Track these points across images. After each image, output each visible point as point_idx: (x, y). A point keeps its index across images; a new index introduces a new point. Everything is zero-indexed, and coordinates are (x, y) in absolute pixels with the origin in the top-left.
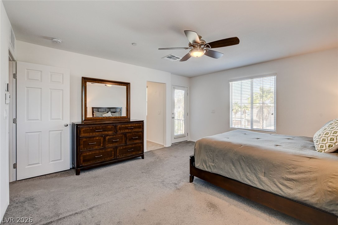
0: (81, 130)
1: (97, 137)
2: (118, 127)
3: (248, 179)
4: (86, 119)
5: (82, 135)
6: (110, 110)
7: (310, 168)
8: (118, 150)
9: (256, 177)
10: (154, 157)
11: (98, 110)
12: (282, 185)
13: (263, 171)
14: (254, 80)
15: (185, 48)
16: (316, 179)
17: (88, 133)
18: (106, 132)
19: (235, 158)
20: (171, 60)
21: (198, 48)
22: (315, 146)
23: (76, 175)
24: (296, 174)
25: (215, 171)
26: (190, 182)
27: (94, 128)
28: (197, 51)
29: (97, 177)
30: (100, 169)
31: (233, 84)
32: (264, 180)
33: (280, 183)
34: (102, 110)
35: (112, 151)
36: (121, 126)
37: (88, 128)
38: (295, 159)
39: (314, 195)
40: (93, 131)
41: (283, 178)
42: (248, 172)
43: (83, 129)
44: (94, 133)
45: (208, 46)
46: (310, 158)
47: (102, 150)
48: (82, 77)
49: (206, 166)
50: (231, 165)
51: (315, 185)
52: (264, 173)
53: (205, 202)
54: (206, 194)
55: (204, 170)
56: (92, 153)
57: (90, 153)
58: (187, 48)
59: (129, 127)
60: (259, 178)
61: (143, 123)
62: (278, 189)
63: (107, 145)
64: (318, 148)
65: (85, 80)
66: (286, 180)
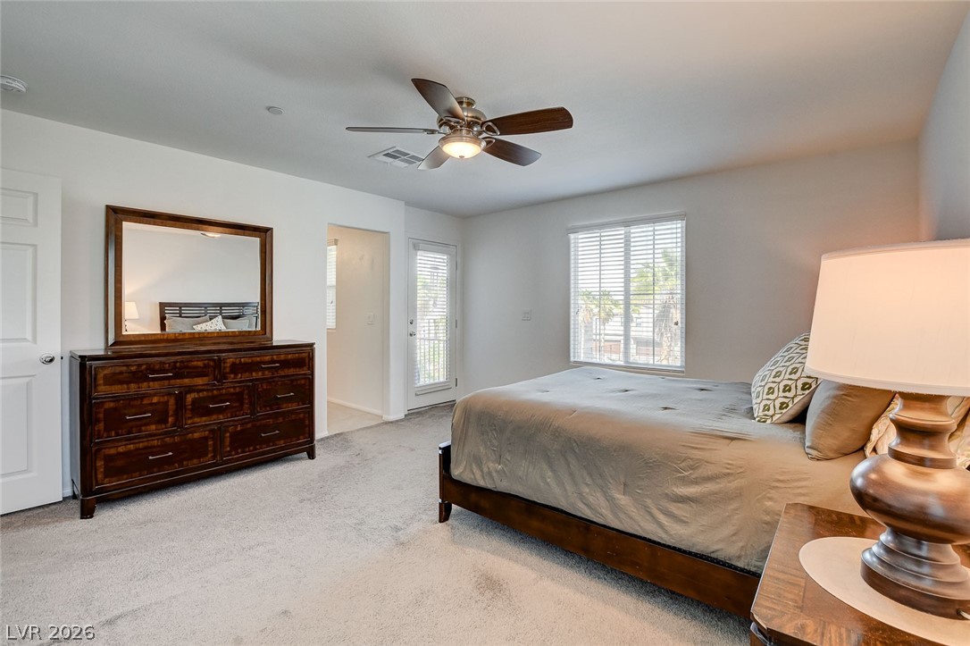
0: (96, 374)
1: (155, 395)
2: (228, 365)
3: (585, 504)
4: (121, 339)
5: (103, 389)
6: (221, 310)
7: (729, 466)
8: (228, 434)
9: (605, 497)
10: (348, 453)
11: (180, 310)
12: (664, 514)
13: (622, 479)
14: (634, 230)
15: (425, 130)
16: (740, 493)
17: (122, 383)
18: (186, 381)
19: (555, 447)
20: (397, 163)
21: (464, 132)
22: (754, 407)
23: (81, 518)
24: (696, 482)
25: (503, 485)
26: (440, 522)
27: (144, 367)
28: (462, 140)
29: (150, 521)
30: (165, 497)
31: (578, 239)
32: (623, 502)
33: (659, 509)
34: (195, 311)
35: (206, 438)
36: (238, 361)
37: (124, 368)
38: (698, 444)
39: (734, 534)
40: (139, 376)
41: (667, 495)
42: (586, 484)
43: (106, 372)
44: (145, 384)
45: (489, 129)
46: (732, 439)
47: (173, 437)
48: (107, 206)
49: (482, 471)
50: (545, 466)
51: (737, 510)
52: (625, 485)
53: (472, 575)
54: (479, 551)
55: (474, 484)
56: (137, 445)
57: (132, 447)
58: (432, 132)
59: (265, 363)
60: (610, 500)
61: (313, 350)
62: (655, 526)
63: (189, 422)
64: (758, 412)
65: (116, 216)
66: (675, 501)
